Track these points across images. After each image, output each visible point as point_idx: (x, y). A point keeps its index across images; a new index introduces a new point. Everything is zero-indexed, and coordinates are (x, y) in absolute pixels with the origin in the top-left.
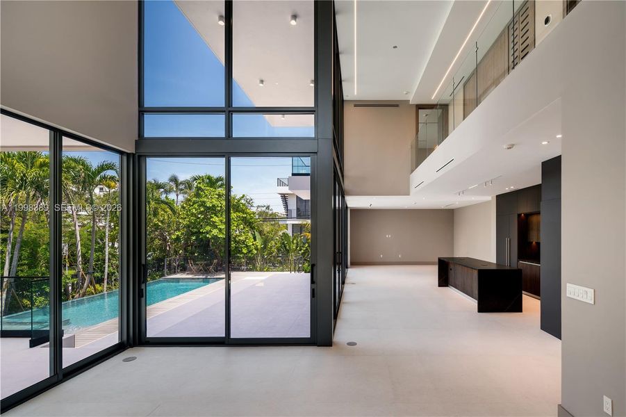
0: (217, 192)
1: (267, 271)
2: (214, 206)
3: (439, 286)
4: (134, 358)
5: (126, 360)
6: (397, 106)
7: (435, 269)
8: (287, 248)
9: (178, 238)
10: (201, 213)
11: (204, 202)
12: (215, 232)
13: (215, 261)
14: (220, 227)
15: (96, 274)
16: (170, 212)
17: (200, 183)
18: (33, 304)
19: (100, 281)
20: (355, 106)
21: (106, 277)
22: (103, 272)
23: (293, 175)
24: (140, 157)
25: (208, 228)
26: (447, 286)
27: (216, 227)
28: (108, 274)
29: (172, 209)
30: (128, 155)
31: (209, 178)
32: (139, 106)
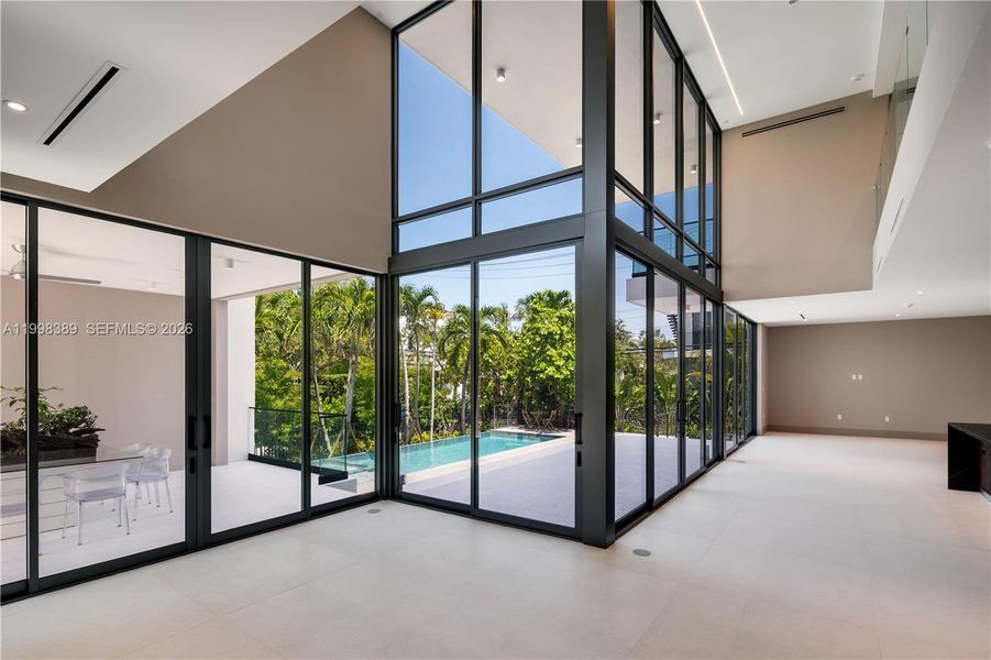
0: (558, 314)
1: (629, 431)
2: (551, 333)
3: (951, 486)
4: (378, 511)
5: (370, 512)
6: (841, 109)
7: (942, 449)
8: (662, 395)
9: (510, 379)
10: (537, 344)
11: (538, 329)
12: (551, 370)
13: (554, 412)
14: (558, 363)
15: (424, 420)
16: (500, 344)
17: (535, 303)
18: (367, 446)
19: (427, 429)
20: (745, 135)
21: (432, 424)
22: (430, 418)
23: (634, 275)
24: (393, 277)
25: (543, 365)
26: (978, 490)
27: (550, 362)
28: (435, 420)
29: (502, 341)
30: (381, 276)
31: (550, 294)
32: (393, 217)
